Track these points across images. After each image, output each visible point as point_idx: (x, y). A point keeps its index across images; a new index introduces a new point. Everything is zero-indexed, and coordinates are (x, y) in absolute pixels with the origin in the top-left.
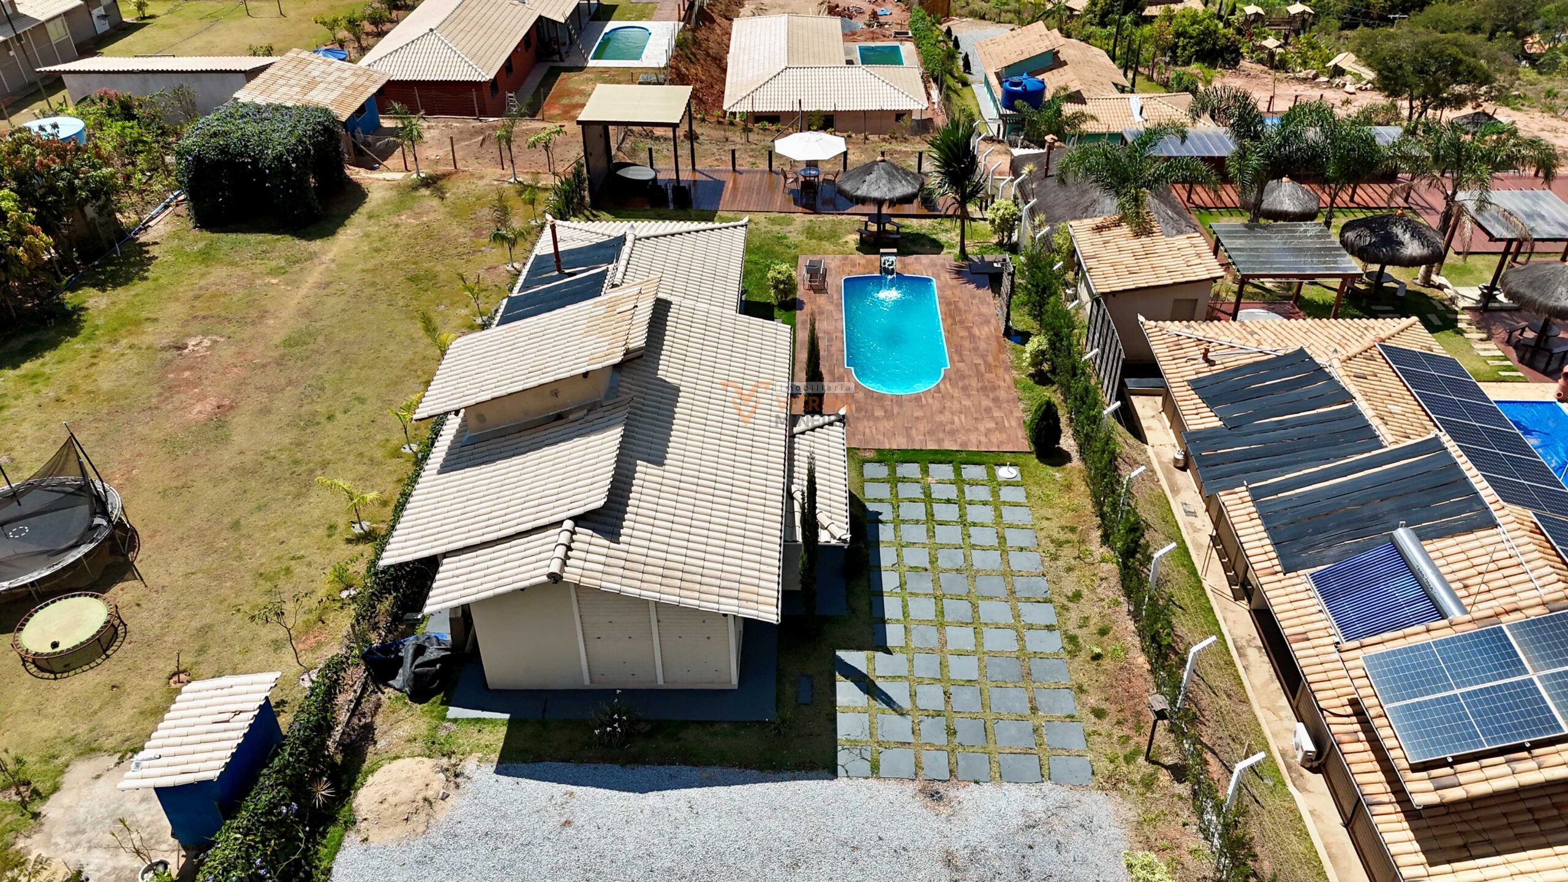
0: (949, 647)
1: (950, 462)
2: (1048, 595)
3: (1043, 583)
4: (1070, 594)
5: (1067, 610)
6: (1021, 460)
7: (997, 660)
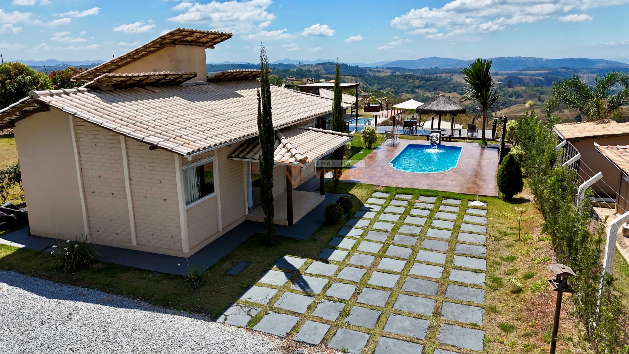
0: (379, 267)
1: (436, 196)
2: (485, 255)
3: (483, 250)
4: (505, 257)
5: (499, 264)
6: (489, 199)
7: (417, 281)
